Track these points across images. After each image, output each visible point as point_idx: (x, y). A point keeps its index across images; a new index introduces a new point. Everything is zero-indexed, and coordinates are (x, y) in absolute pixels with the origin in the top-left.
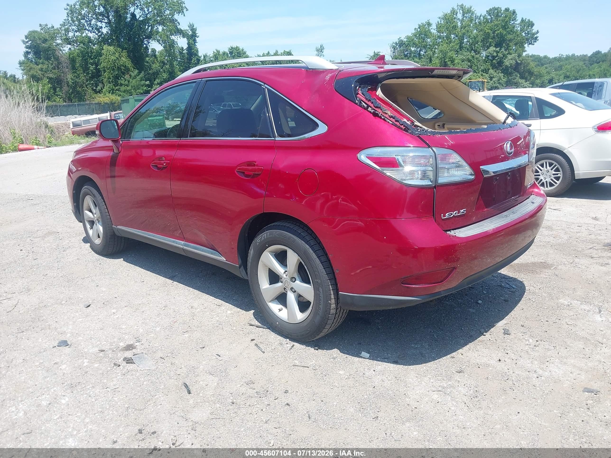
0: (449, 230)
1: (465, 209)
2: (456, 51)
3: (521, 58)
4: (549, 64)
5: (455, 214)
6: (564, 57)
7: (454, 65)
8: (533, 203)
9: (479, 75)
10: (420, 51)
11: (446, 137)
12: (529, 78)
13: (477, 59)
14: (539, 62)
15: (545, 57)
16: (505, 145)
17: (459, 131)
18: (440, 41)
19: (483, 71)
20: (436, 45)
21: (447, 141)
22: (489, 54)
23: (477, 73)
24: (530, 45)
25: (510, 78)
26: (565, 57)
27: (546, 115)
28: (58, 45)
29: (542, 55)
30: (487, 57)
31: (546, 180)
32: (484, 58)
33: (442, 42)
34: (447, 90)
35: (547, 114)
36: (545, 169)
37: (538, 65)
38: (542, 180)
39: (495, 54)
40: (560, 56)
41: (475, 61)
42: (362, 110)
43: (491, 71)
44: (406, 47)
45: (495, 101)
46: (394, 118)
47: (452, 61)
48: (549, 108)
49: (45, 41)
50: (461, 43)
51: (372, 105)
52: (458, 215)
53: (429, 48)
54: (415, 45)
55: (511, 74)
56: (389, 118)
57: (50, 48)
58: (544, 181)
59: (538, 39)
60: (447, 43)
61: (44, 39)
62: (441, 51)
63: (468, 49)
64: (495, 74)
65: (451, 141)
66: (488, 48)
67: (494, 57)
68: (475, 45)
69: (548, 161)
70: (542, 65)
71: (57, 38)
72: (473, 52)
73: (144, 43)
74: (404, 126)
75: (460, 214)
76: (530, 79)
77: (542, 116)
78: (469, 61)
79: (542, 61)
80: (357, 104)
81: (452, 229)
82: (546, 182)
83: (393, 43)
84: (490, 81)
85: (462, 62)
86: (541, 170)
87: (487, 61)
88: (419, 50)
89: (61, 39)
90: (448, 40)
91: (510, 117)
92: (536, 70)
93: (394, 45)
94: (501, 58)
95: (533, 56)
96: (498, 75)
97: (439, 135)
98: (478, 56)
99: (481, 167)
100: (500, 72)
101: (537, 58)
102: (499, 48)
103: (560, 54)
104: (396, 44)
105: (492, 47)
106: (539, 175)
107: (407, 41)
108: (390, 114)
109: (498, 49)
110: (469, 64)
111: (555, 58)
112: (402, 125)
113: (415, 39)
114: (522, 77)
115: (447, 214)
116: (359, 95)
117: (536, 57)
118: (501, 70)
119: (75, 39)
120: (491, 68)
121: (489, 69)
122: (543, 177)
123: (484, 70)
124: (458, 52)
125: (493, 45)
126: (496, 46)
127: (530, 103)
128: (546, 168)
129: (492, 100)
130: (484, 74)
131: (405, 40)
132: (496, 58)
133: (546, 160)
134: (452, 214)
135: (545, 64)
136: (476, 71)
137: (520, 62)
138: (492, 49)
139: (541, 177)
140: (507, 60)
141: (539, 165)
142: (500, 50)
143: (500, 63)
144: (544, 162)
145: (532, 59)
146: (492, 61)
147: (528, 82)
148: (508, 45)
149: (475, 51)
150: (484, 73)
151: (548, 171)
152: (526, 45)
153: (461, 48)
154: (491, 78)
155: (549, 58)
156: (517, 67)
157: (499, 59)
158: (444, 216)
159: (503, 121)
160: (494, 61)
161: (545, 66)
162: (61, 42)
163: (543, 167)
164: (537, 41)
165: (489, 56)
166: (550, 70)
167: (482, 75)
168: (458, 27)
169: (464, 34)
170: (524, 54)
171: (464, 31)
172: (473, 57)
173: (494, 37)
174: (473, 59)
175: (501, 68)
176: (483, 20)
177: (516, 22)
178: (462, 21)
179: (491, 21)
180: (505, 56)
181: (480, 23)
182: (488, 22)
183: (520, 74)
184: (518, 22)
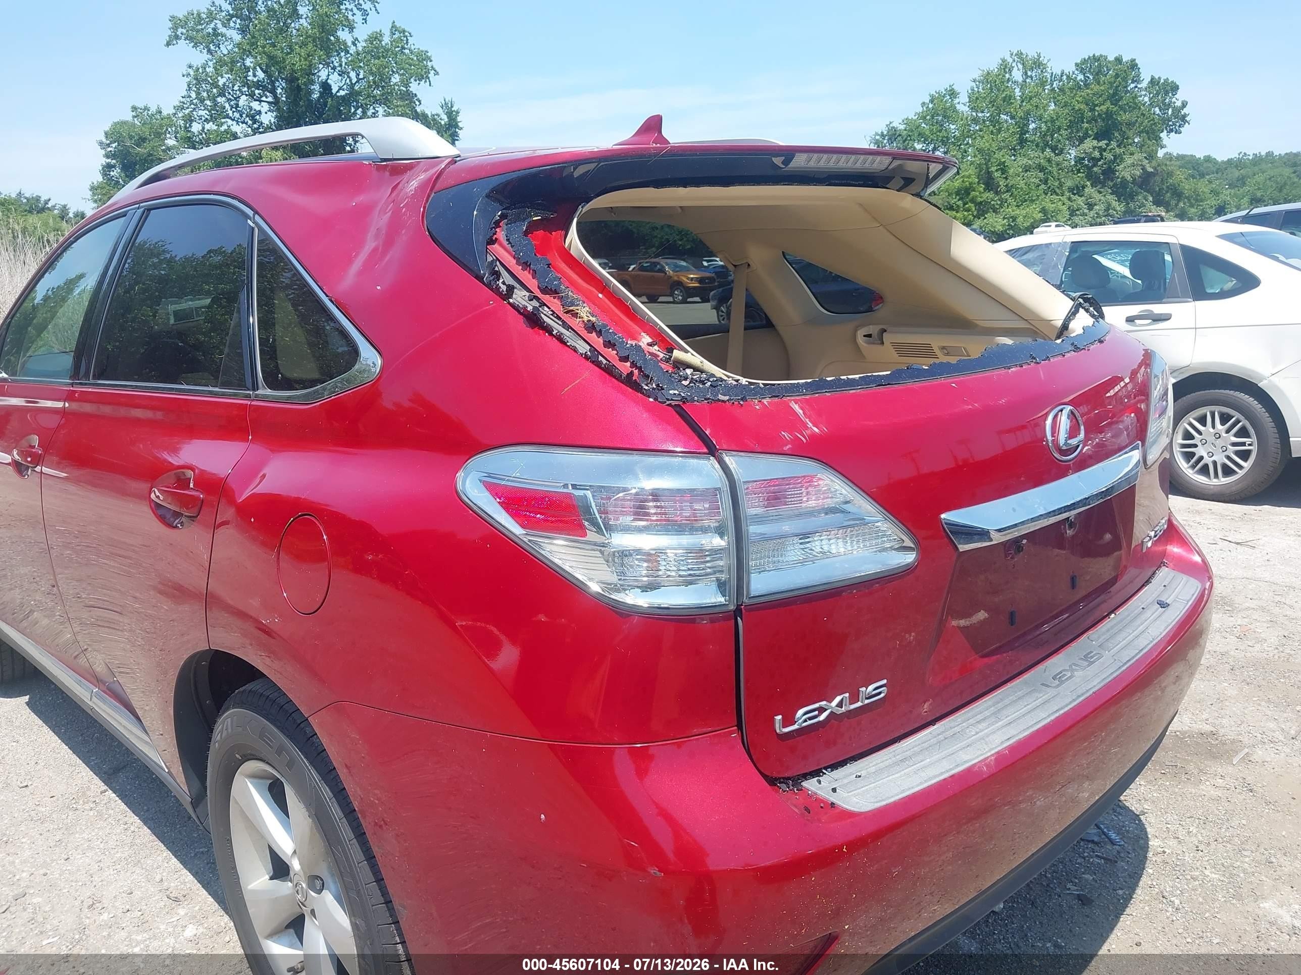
0: (817, 773)
1: (885, 682)
2: (1011, 150)
3: (1154, 163)
4: (1217, 173)
5: (840, 705)
6: (1249, 159)
7: (1006, 178)
8: (1163, 605)
9: (1064, 199)
10: (935, 149)
11: (796, 407)
12: (1173, 202)
13: (1058, 165)
14: (1195, 170)
15: (1208, 159)
16: (1049, 422)
17: (857, 376)
18: (977, 128)
19: (1071, 190)
20: (968, 137)
21: (794, 423)
22: (1084, 155)
23: (1057, 195)
24: (1172, 134)
25: (1131, 205)
26: (1251, 158)
27: (1209, 291)
28: (169, 149)
29: (1200, 155)
30: (1079, 160)
31: (1213, 458)
32: (1073, 163)
33: (981, 130)
34: (884, 227)
35: (1212, 287)
36: (1211, 430)
37: (1193, 177)
38: (1201, 458)
39: (1097, 154)
40: (1241, 156)
41: (1055, 170)
42: (493, 302)
43: (1089, 190)
44: (904, 141)
45: (1077, 255)
46: (599, 334)
47: (1003, 169)
48: (1218, 273)
49: (142, 140)
50: (1023, 131)
51: (533, 284)
52: (853, 707)
53: (954, 144)
54: (923, 138)
55: (1131, 197)
56: (584, 333)
57: (152, 155)
58: (1207, 460)
59: (1187, 119)
60: (992, 131)
61: (140, 138)
62: (980, 151)
63: (1037, 146)
64: (1097, 196)
65: (810, 425)
66: (1081, 140)
67: (1095, 161)
68: (1052, 136)
69: (1217, 409)
70: (1202, 175)
71: (168, 136)
72: (1048, 150)
73: (347, 144)
74: (633, 365)
75: (859, 704)
76: (1177, 205)
77: (1199, 293)
78: (1041, 169)
79: (1201, 168)
80: (480, 278)
81: (826, 768)
82: (1215, 463)
83: (877, 134)
84: (1087, 211)
85: (1026, 171)
86: (1200, 433)
87: (1079, 170)
88: (931, 147)
89: (176, 137)
90: (994, 126)
91: (1081, 310)
92: (1187, 187)
93: (878, 137)
94: (1110, 161)
95: (1180, 157)
96: (1102, 198)
97: (765, 401)
98: (1059, 159)
99: (943, 516)
100: (1110, 191)
101: (1189, 162)
102: (1106, 142)
103: (1240, 153)
104: (882, 135)
105: (1088, 139)
106: (1195, 446)
107: (905, 130)
108: (586, 319)
109: (1103, 144)
110: (1041, 175)
111: (1230, 162)
112: (624, 359)
113: (923, 125)
114: (1157, 203)
115: (800, 712)
116: (496, 246)
117: (1187, 159)
118: (1111, 188)
119: (204, 135)
120: (1088, 183)
121: (1084, 187)
122: (1205, 451)
123: (1074, 189)
124: (1015, 150)
125: (1091, 136)
126: (1097, 137)
127: (1168, 258)
128: (1213, 427)
129: (1070, 252)
130: (1075, 197)
131: (902, 127)
132: (1100, 163)
133: (1213, 408)
134: (821, 710)
135: (1208, 174)
136: (1057, 191)
137: (1150, 170)
138: (1090, 143)
139: (1200, 451)
140: (1122, 166)
141: (1195, 419)
142: (1107, 145)
143: (1109, 172)
144: (1206, 410)
145: (1178, 163)
146: (1089, 168)
147: (1172, 212)
148: (1124, 136)
149: (1054, 149)
150: (1074, 194)
151: (1218, 436)
152: (1163, 135)
153: (1022, 142)
154: (1091, 206)
155: (1215, 162)
156: (1145, 181)
157: (1105, 164)
158: (789, 720)
159: (1059, 324)
160: (1095, 169)
161: (1207, 177)
162: (175, 143)
163: (1204, 424)
164: (1187, 124)
165: (1083, 159)
166: (1219, 185)
167: (1069, 199)
168: (1015, 99)
169: (1028, 113)
170: (1161, 153)
171: (1029, 107)
172: (1049, 161)
173: (1093, 119)
174: (1050, 166)
175: (1111, 184)
176: (1068, 83)
177: (1139, 86)
178: (1023, 86)
179: (1085, 85)
180: (1118, 159)
181: (1062, 90)
182: (1080, 88)
183: (1152, 195)
184: (1144, 85)
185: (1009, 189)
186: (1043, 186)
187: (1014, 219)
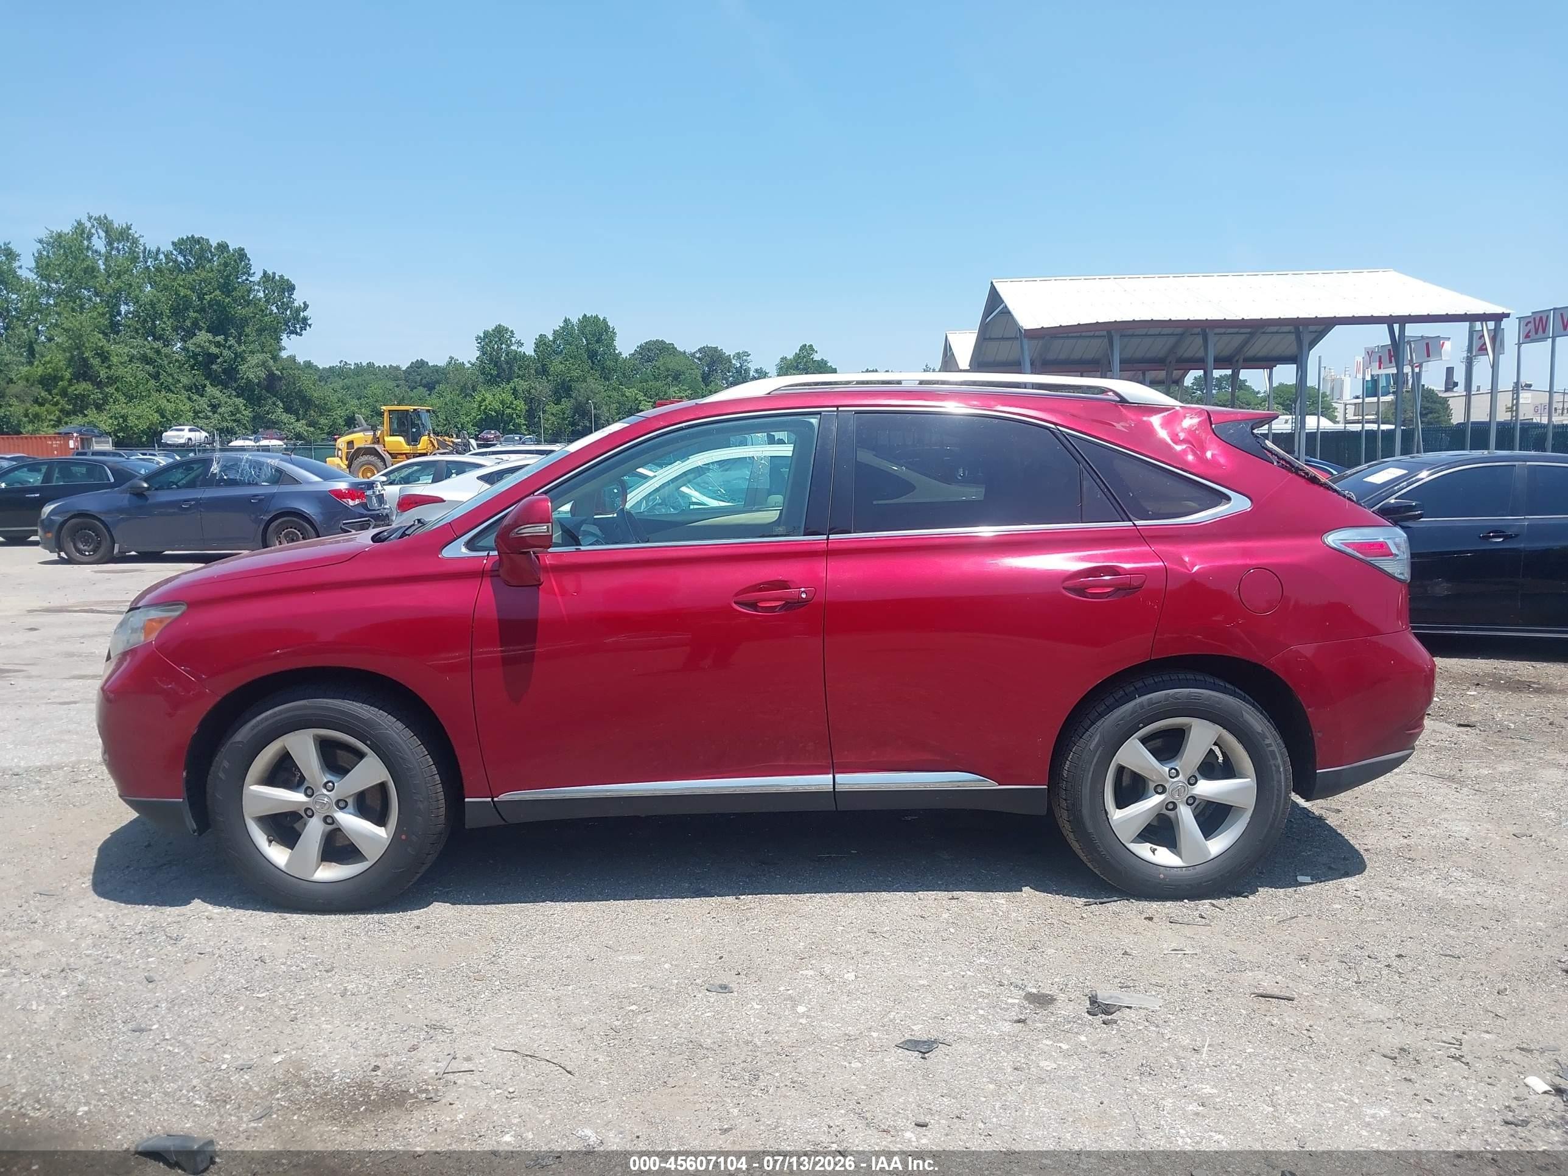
3: (278, 364)
6: (350, 369)
7: (109, 367)
9: (183, 398)
13: (168, 358)
18: (52, 302)
19: (188, 389)
22: (198, 350)
23: (173, 392)
24: (293, 336)
25: (260, 409)
26: (353, 368)
30: (193, 355)
33: (57, 305)
39: (214, 351)
40: (342, 364)
41: (165, 363)
43: (210, 390)
47: (104, 356)
50: (114, 312)
55: (260, 400)
59: (308, 322)
60: (72, 308)
63: (137, 331)
64: (223, 399)
66: (193, 333)
67: (211, 358)
68: (153, 322)
72: (152, 338)
78: (149, 361)
84: (212, 414)
85: (128, 362)
87: (193, 366)
90: (74, 302)
92: (315, 394)
94: (231, 359)
96: (231, 400)
100: (235, 394)
102: (222, 337)
103: (342, 361)
105: (202, 332)
109: (219, 339)
110: (149, 368)
111: (331, 369)
114: (288, 409)
118: (235, 390)
120: (207, 383)
121: (203, 386)
123: (192, 388)
124: (108, 335)
125: (203, 328)
126: (212, 331)
130: (195, 397)
132: (218, 361)
136: (173, 388)
137: (277, 372)
138: (203, 337)
140: (245, 366)
142: (225, 341)
143: (231, 373)
145: (303, 368)
146: (207, 366)
147: (304, 422)
148: (242, 333)
149: (157, 338)
150: (192, 393)
152: (284, 336)
154: (214, 408)
155: (316, 369)
156: (271, 382)
157: (225, 362)
160: (214, 367)
164: (308, 327)
165: (197, 353)
167: (189, 399)
168: (99, 271)
169: (119, 291)
170: (284, 354)
171: (119, 284)
172: (158, 352)
173: (202, 310)
174: (160, 359)
175: (235, 385)
176: (167, 264)
177: (250, 279)
178: (108, 258)
179: (188, 269)
180: (239, 357)
181: (158, 270)
182: (181, 270)
183: (282, 402)
184: (256, 278)
185: (112, 380)
186: (153, 382)
187: (125, 418)
